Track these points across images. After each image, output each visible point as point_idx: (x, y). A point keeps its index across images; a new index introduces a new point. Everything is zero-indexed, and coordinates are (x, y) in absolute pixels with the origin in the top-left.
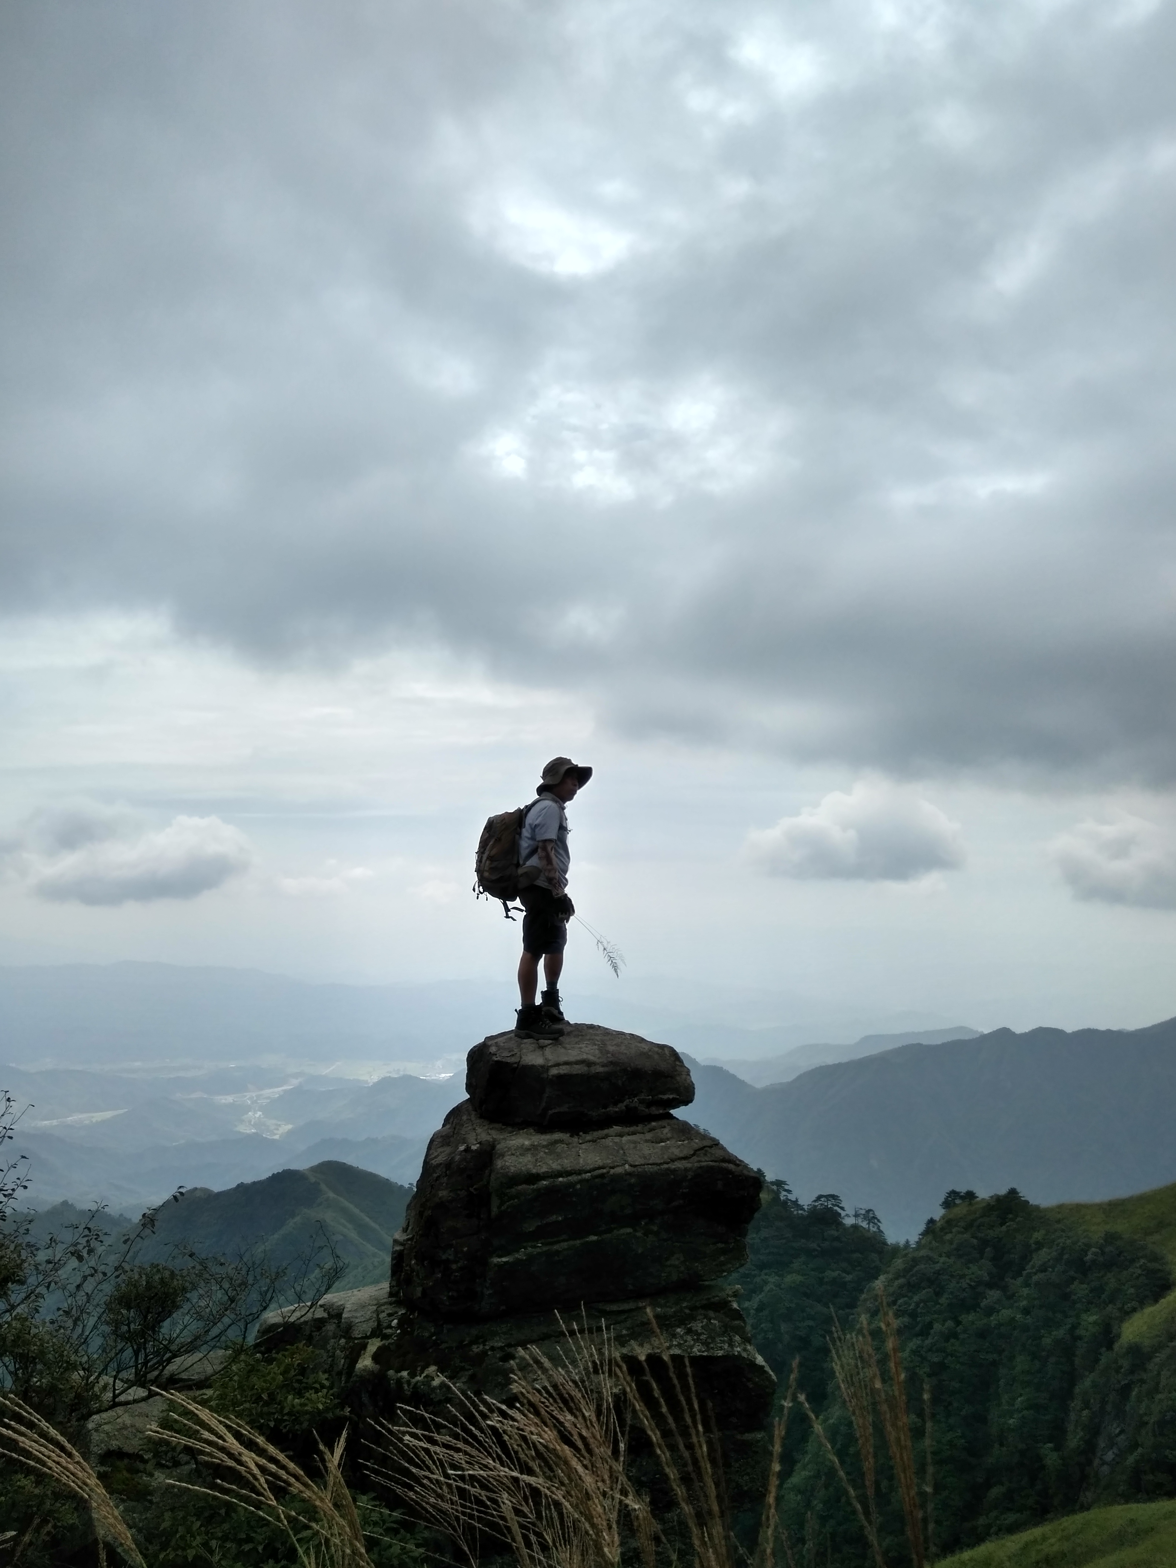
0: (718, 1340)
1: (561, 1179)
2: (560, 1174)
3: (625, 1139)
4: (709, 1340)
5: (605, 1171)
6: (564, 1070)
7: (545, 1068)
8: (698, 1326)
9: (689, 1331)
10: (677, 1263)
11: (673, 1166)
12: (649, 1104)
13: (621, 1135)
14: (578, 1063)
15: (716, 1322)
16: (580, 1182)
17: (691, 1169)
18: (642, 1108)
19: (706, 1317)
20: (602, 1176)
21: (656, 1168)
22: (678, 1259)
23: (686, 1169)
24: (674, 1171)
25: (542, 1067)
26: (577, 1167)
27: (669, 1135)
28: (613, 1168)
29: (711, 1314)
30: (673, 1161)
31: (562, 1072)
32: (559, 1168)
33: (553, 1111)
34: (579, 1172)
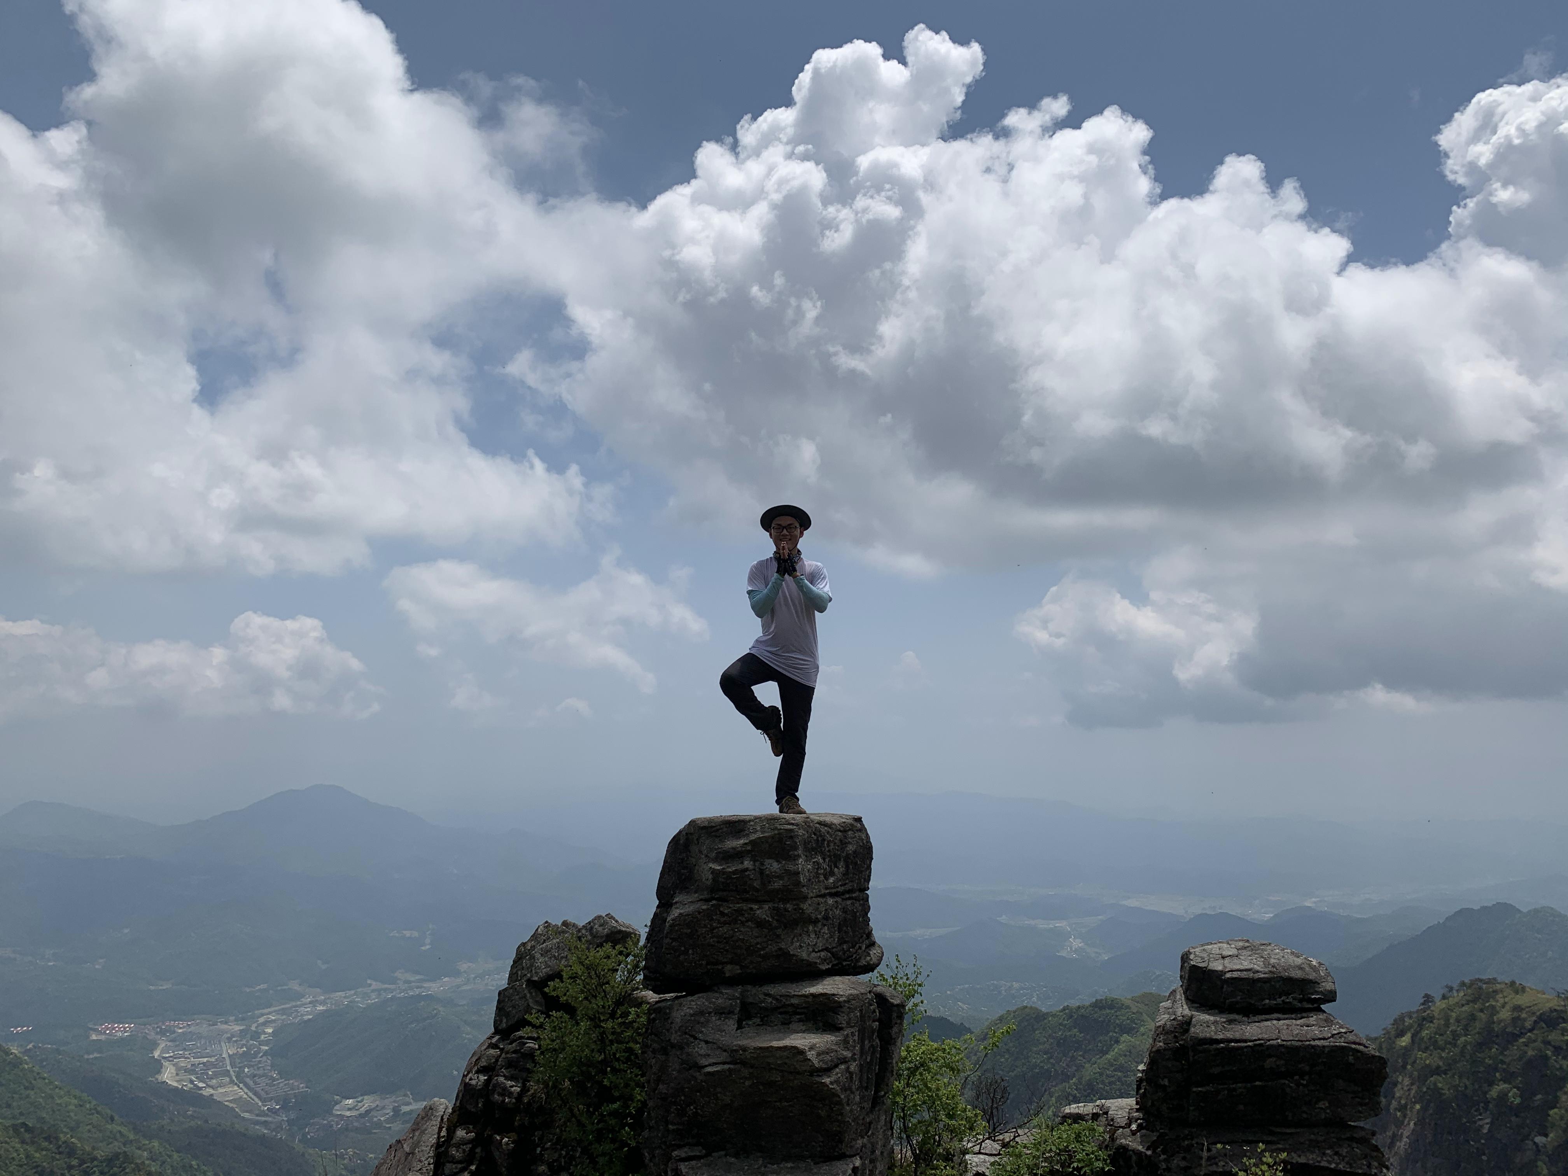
0: (1359, 1162)
1: (1233, 1044)
2: (1232, 1041)
3: (1282, 1022)
4: (1352, 1162)
5: (1262, 1042)
6: (1235, 975)
7: (1223, 973)
8: (1344, 1151)
9: (1336, 1153)
10: (1323, 1107)
11: (1312, 1043)
12: (1301, 1001)
13: (1279, 1019)
14: (1246, 970)
15: (1358, 1150)
16: (1246, 1047)
17: (1328, 1046)
18: (1295, 1003)
19: (1349, 1146)
20: (1261, 1045)
21: (1300, 1043)
22: (1324, 1104)
23: (1324, 1047)
24: (1313, 1047)
25: (1222, 971)
26: (1244, 1038)
27: (1314, 1023)
28: (1269, 1040)
29: (1355, 1145)
30: (1314, 1040)
31: (1234, 976)
32: (1231, 1037)
33: (1230, 1000)
34: (1245, 1041)
